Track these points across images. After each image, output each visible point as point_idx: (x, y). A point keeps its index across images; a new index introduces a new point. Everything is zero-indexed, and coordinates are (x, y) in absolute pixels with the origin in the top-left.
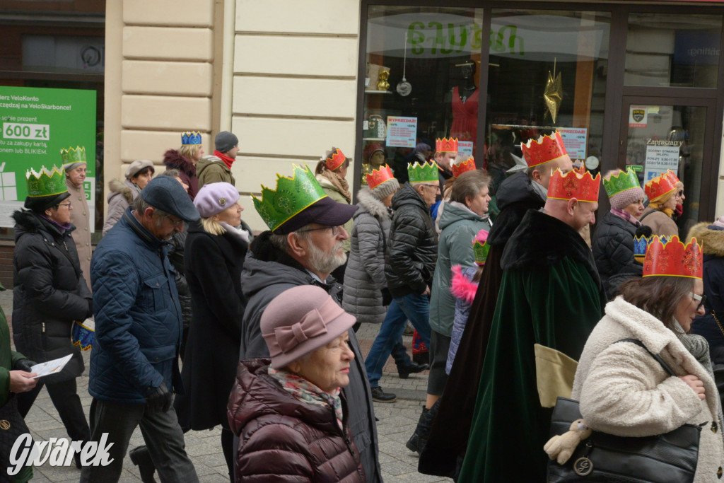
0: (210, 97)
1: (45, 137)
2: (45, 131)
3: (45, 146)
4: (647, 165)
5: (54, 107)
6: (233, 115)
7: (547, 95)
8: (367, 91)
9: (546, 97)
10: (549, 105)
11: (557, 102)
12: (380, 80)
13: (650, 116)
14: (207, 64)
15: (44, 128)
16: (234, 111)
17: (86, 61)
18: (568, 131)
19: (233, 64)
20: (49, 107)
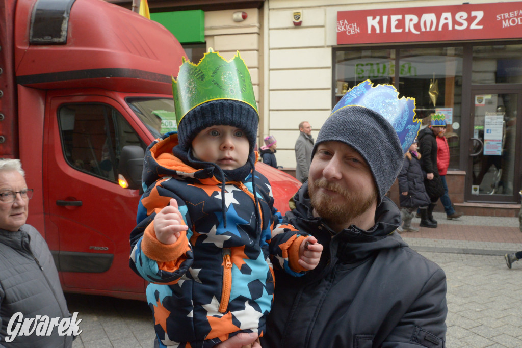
4: (486, 126)
7: (431, 92)
8: (337, 95)
9: (430, 94)
10: (431, 98)
11: (436, 96)
12: (343, 89)
13: (486, 100)
18: (442, 110)
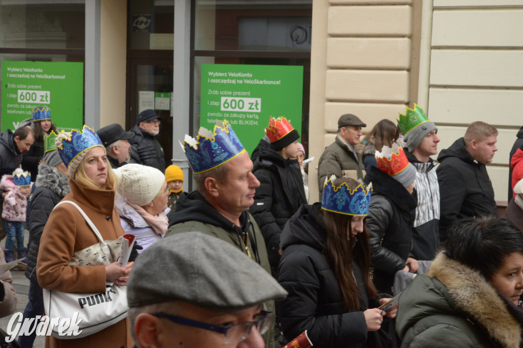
0: (409, 70)
1: (257, 109)
2: (257, 104)
3: (257, 117)
5: (266, 82)
6: (430, 86)
14: (406, 39)
15: (257, 101)
16: (431, 83)
17: (294, 39)
19: (431, 38)
20: (261, 82)
